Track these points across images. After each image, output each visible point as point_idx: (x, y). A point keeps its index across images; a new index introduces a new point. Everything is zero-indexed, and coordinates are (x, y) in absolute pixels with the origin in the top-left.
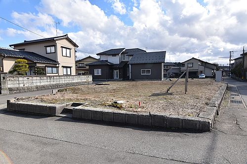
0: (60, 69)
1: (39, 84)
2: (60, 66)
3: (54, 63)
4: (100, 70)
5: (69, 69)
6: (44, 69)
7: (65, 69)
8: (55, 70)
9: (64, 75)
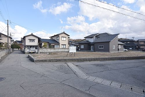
0: (61, 46)
1: (50, 51)
2: (61, 44)
3: (58, 43)
4: (83, 46)
5: (65, 46)
6: (54, 46)
7: (63, 46)
8: (58, 46)
9: (62, 48)
